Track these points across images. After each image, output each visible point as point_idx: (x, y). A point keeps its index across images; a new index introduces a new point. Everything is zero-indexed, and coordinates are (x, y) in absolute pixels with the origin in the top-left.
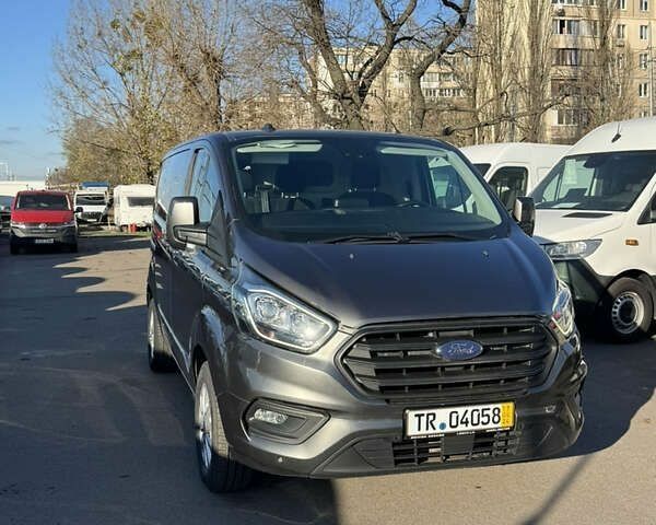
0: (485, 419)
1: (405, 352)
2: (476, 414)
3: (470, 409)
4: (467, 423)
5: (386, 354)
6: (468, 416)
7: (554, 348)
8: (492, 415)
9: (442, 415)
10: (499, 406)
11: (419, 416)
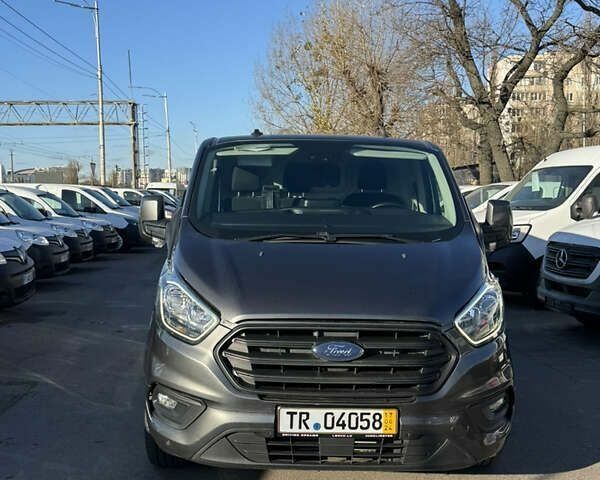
0: (365, 424)
1: (288, 350)
2: (353, 417)
3: (348, 412)
4: (343, 425)
5: (268, 350)
6: (345, 418)
7: (453, 358)
8: (372, 421)
9: (317, 415)
10: (381, 412)
11: (292, 414)
